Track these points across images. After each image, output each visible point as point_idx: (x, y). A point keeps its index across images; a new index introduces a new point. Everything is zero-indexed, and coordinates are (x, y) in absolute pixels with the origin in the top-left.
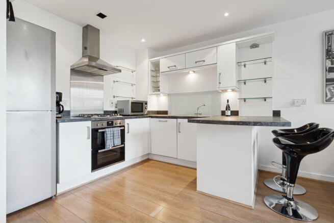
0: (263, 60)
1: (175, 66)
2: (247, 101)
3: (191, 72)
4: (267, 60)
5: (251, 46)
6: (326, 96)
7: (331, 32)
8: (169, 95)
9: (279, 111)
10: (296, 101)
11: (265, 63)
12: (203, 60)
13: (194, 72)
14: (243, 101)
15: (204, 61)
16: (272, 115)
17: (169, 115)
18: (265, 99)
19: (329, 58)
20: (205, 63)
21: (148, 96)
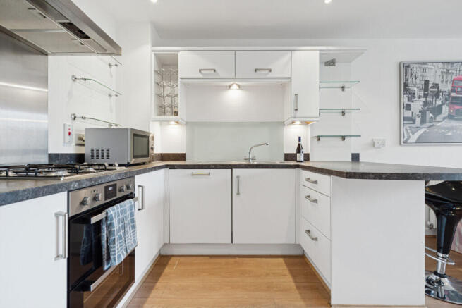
0: (341, 85)
1: (215, 71)
2: (321, 138)
3: (235, 87)
4: (346, 85)
5: (326, 63)
6: (404, 137)
7: (407, 65)
8: (187, 123)
9: (358, 154)
10: (376, 142)
11: (343, 88)
12: (269, 68)
13: (239, 86)
14: (316, 139)
15: (270, 70)
16: (350, 160)
17: (187, 162)
18: (343, 138)
19: (406, 94)
20: (270, 75)
21: (151, 123)
